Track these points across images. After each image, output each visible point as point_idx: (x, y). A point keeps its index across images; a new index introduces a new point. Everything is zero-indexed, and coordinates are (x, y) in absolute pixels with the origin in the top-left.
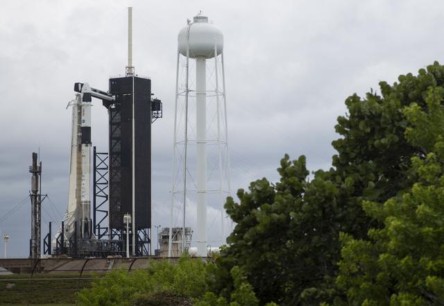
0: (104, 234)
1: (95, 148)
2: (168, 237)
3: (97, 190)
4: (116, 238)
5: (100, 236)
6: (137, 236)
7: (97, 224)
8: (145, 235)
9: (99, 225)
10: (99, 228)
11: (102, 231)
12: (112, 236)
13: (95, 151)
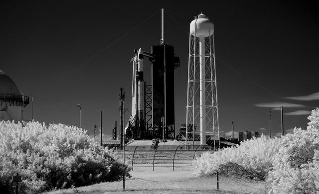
0: (150, 127)
1: (145, 82)
2: (185, 129)
3: (146, 104)
4: (156, 129)
5: (148, 128)
6: (167, 128)
7: (146, 122)
8: (171, 128)
9: (147, 123)
10: (148, 124)
11: (149, 126)
12: (154, 128)
13: (145, 84)
